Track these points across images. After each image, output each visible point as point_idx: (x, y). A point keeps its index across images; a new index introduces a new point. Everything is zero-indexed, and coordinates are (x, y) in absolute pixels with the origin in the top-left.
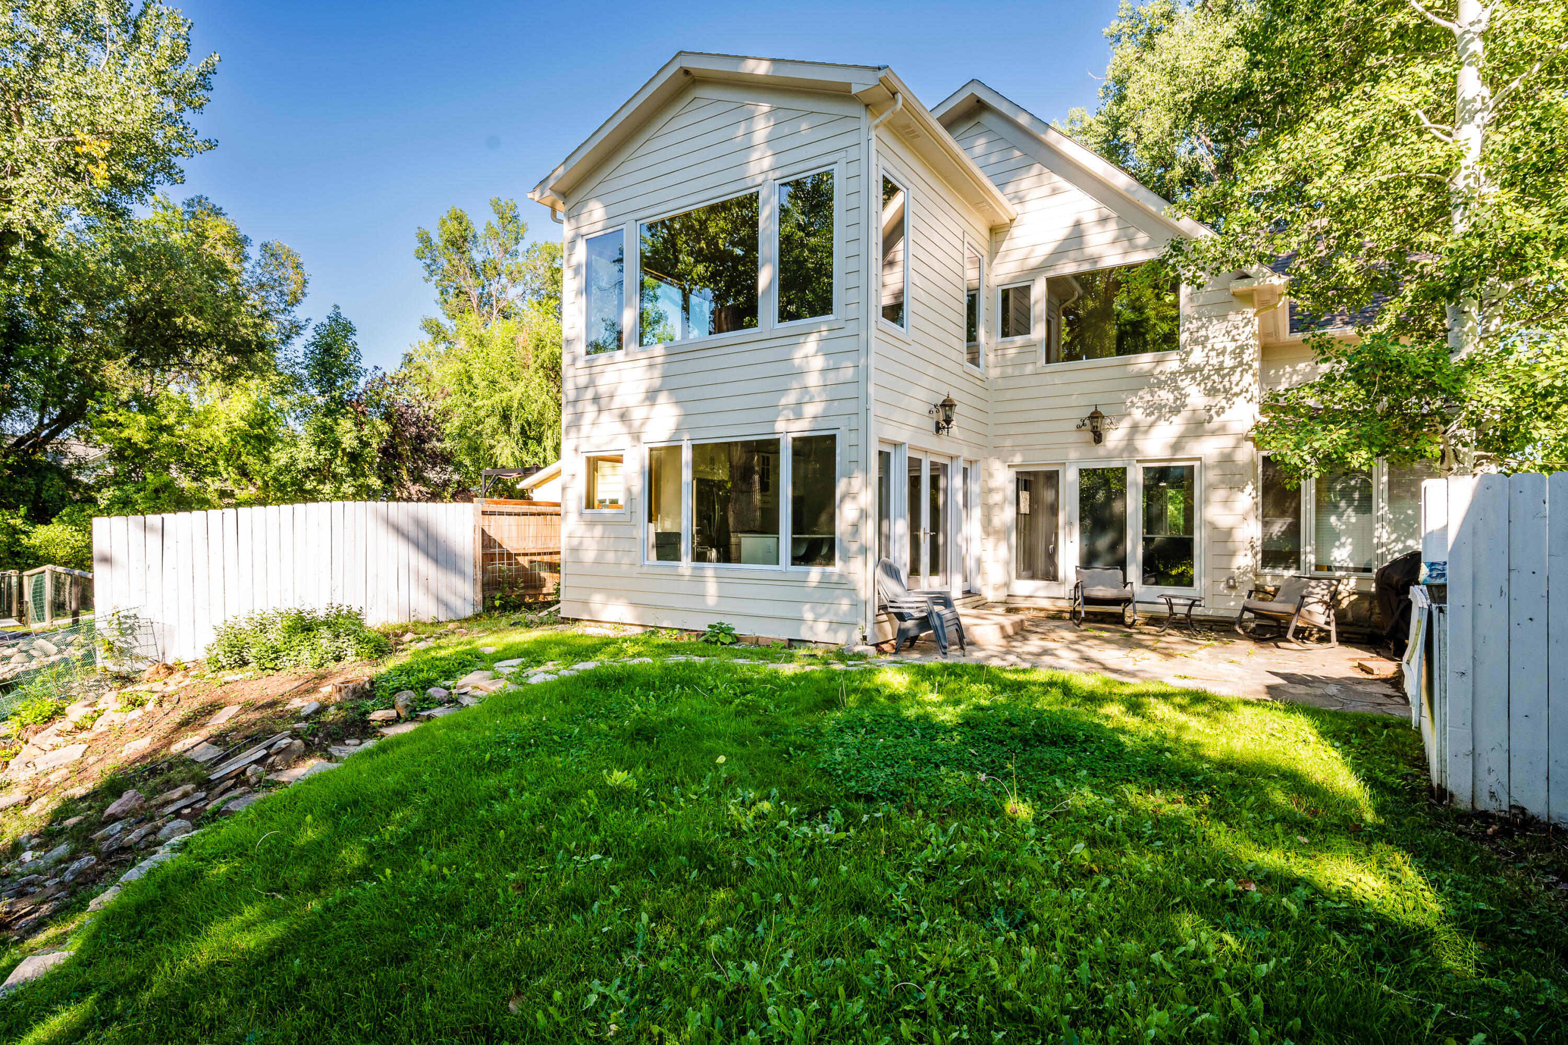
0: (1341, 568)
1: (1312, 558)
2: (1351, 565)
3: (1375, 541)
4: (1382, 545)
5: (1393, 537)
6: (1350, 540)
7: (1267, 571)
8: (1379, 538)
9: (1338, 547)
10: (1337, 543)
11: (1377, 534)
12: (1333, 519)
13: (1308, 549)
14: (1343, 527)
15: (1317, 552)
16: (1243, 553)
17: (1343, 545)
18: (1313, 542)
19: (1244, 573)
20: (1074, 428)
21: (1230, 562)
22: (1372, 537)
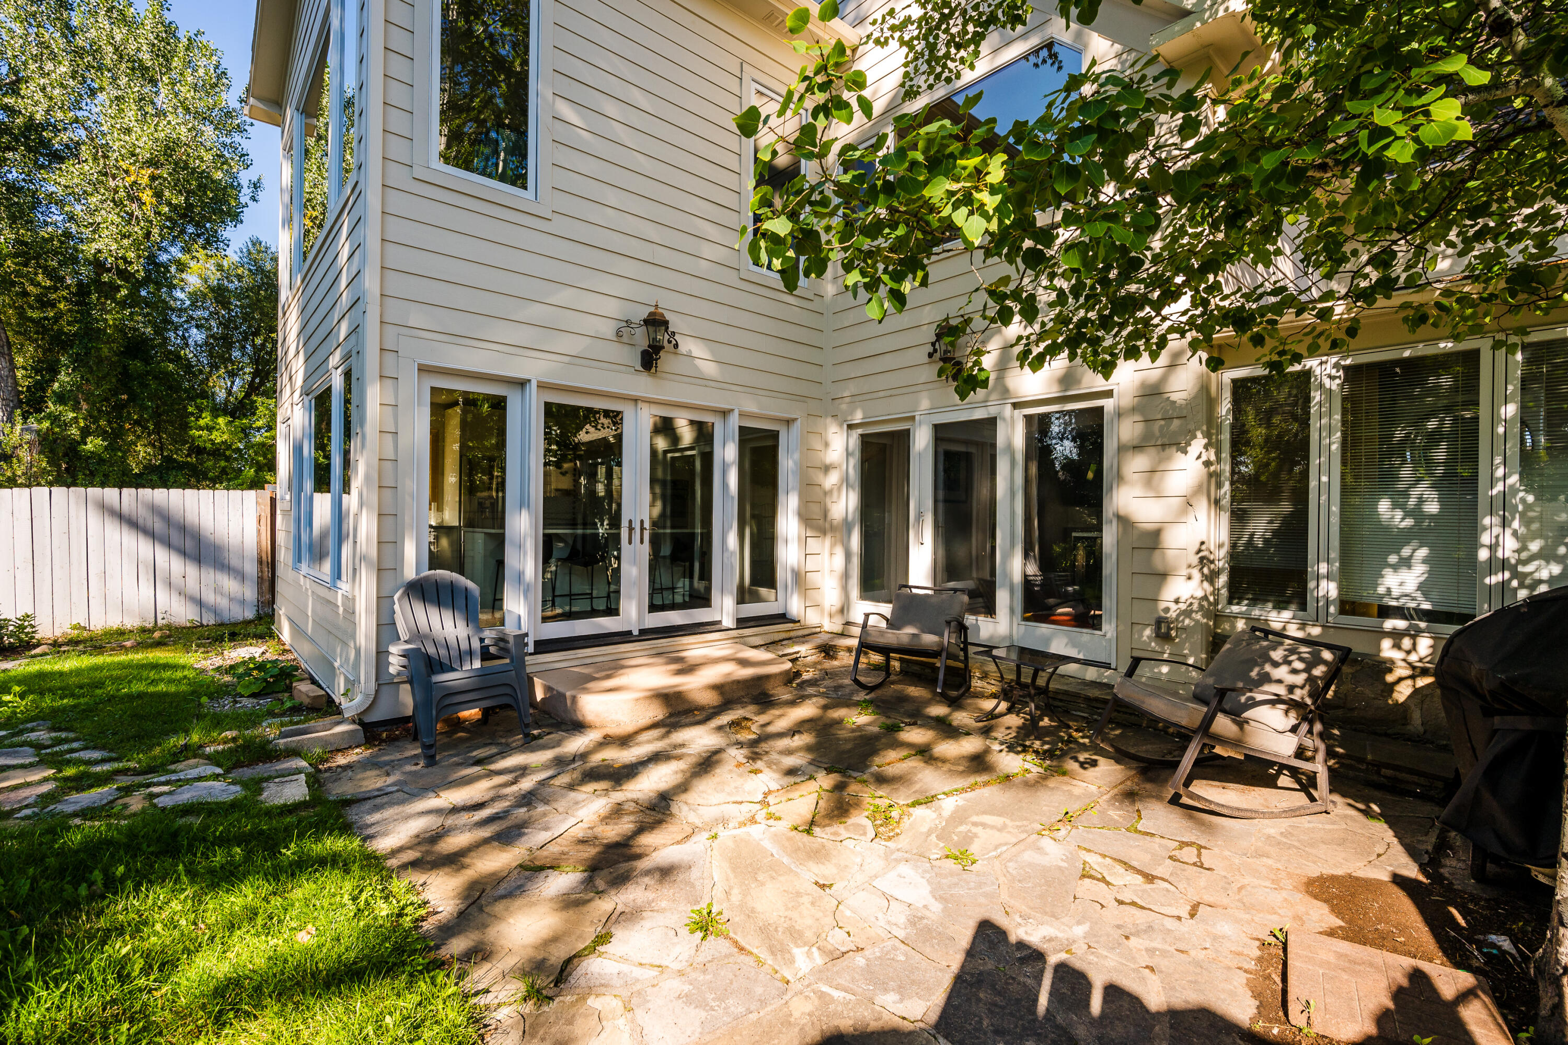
0: (1400, 612)
1: (1330, 589)
2: (1426, 606)
3: (1483, 554)
4: (1504, 564)
5: (1535, 546)
6: (1423, 552)
7: (1235, 609)
8: (1493, 548)
9: (1395, 568)
10: (1393, 559)
11: (1485, 539)
12: (1384, 506)
13: (1323, 568)
14: (1409, 522)
15: (1345, 576)
16: (1185, 572)
17: (1406, 563)
18: (1334, 554)
19: (1187, 613)
20: (926, 359)
21: (1159, 588)
22: (1475, 545)
